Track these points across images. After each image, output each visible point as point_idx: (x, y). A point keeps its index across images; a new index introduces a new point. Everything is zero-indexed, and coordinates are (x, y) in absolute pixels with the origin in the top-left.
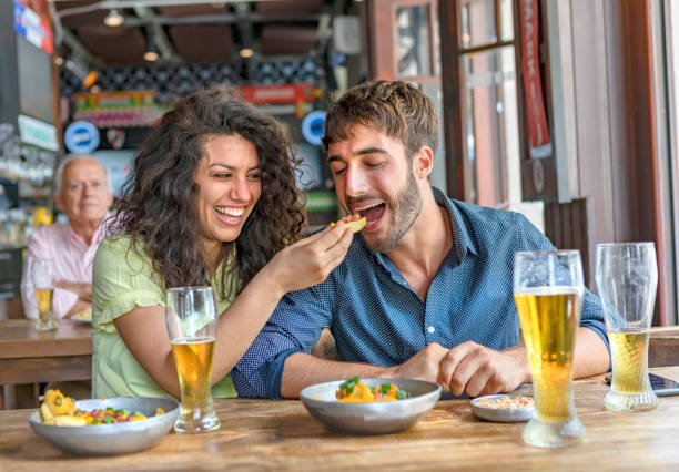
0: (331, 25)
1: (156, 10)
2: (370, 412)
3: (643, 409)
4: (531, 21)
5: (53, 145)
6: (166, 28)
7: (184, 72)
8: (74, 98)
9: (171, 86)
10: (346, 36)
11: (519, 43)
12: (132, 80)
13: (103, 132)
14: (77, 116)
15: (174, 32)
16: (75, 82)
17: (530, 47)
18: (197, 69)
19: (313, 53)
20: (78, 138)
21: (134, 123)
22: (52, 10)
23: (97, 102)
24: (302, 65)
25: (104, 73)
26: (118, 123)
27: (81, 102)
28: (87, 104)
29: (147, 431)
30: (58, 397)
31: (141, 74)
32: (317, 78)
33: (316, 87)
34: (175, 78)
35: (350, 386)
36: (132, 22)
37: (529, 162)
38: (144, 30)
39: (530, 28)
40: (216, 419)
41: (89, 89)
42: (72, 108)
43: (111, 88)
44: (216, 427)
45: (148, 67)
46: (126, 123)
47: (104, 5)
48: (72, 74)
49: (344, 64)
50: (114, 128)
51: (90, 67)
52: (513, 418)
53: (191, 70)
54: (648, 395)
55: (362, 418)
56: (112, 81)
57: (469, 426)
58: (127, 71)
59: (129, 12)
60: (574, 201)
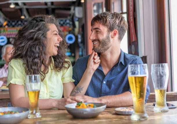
0: (74, 9)
1: (24, 4)
2: (86, 111)
3: (165, 112)
4: (132, 6)
6: (27, 9)
11: (128, 13)
12: (17, 24)
13: (8, 39)
14: (1, 34)
15: (29, 10)
17: (131, 13)
19: (69, 18)
20: (1, 40)
23: (7, 30)
24: (66, 21)
25: (9, 22)
26: (13, 36)
27: (2, 30)
28: (4, 31)
29: (20, 117)
31: (20, 22)
32: (70, 24)
33: (69, 27)
35: (79, 104)
36: (18, 7)
38: (21, 10)
39: (131, 8)
40: (40, 114)
41: (5, 26)
43: (11, 26)
44: (40, 116)
45: (22, 20)
47: (10, 2)
49: (78, 21)
50: (12, 38)
51: (5, 20)
54: (166, 108)
55: (83, 113)
56: (11, 24)
57: (114, 116)
58: (16, 22)
59: (17, 4)
60: (143, 57)
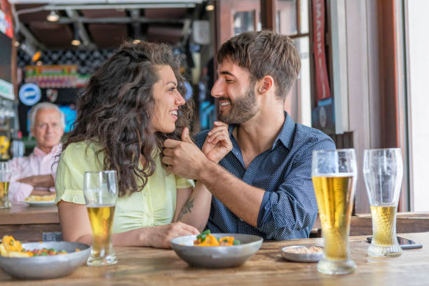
0: (191, 26)
1: (80, 13)
2: (217, 253)
3: (393, 255)
4: (320, 19)
5: (12, 96)
6: (86, 25)
7: (97, 54)
8: (25, 68)
9: (88, 63)
10: (201, 33)
11: (312, 35)
12: (64, 58)
13: (44, 91)
14: (27, 80)
15: (91, 28)
16: (27, 58)
17: (319, 35)
18: (105, 52)
19: (179, 44)
20: (27, 94)
21: (64, 85)
22: (13, 10)
23: (40, 72)
25: (46, 53)
26: (53, 85)
27: (30, 71)
28: (34, 73)
29: (69, 261)
30: (11, 240)
31: (69, 54)
34: (92, 58)
35: (203, 236)
36: (64, 20)
37: (317, 109)
38: (72, 26)
39: (320, 24)
40: (114, 258)
41: (36, 63)
42: (24, 75)
43: (50, 63)
44: (115, 262)
45: (74, 50)
46: (58, 85)
47: (47, 8)
48: (25, 53)
49: (199, 51)
50: (51, 88)
51: (37, 49)
52: (309, 259)
53: (101, 53)
54: (396, 248)
55: (211, 257)
56: (50, 58)
57: (280, 264)
58: (60, 53)
59: (63, 13)
60: (345, 133)
